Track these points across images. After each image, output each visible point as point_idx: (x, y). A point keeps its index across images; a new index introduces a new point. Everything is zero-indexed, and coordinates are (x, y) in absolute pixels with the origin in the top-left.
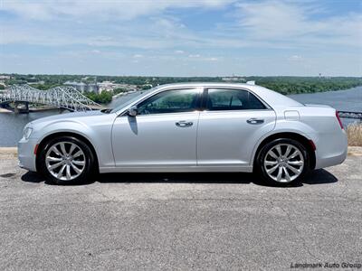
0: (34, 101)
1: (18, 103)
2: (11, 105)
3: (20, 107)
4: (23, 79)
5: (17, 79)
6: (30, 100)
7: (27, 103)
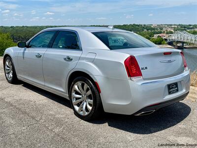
0: (188, 41)
1: (178, 42)
2: (174, 44)
3: (178, 45)
4: (185, 27)
5: (181, 27)
6: (185, 41)
7: (183, 43)
